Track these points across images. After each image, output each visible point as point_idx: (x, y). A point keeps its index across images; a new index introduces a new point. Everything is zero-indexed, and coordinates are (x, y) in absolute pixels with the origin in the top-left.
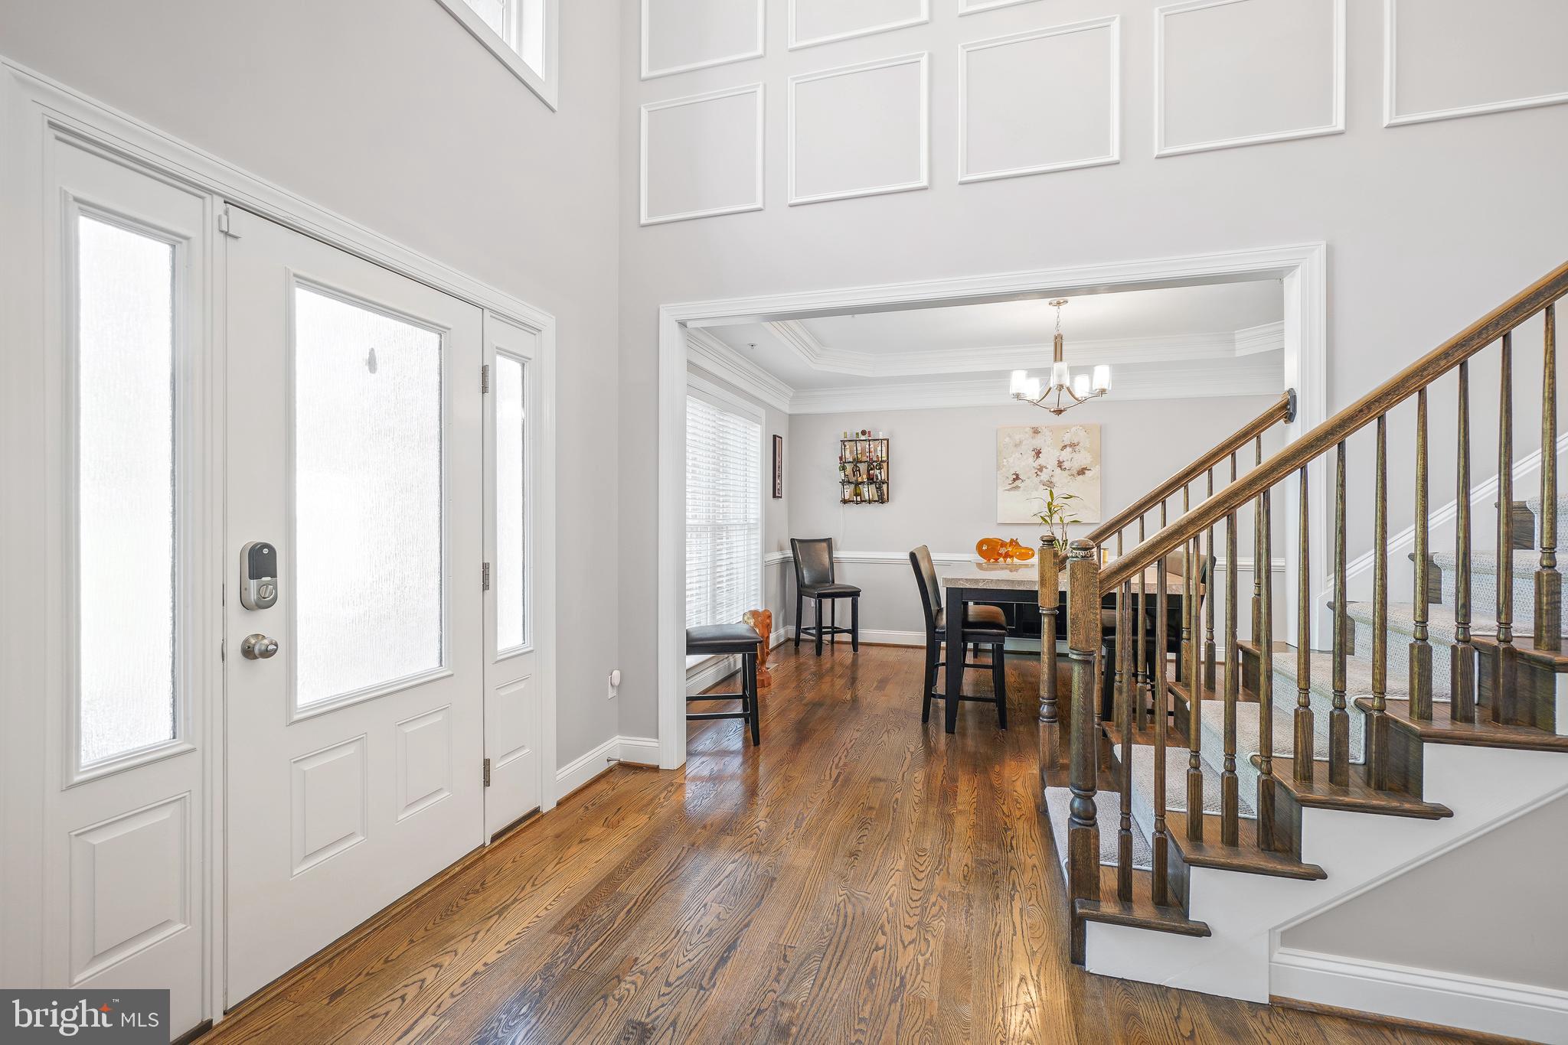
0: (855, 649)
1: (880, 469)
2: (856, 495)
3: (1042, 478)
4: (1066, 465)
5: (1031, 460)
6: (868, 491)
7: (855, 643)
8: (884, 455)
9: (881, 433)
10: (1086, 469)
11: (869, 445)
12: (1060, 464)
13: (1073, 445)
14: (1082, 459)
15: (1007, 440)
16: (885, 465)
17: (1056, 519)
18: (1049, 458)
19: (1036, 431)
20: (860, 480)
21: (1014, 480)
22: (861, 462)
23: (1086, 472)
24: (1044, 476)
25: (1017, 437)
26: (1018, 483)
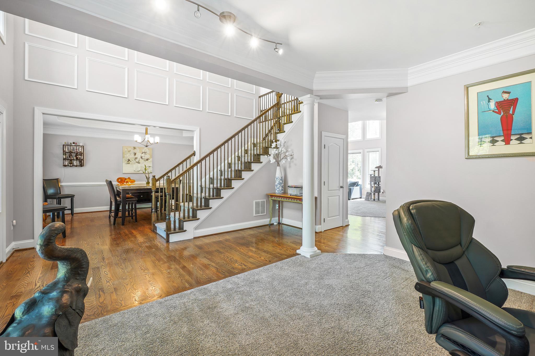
0: (72, 215)
1: (81, 155)
2: (71, 164)
3: (136, 161)
4: (143, 158)
5: (133, 156)
6: (75, 163)
7: (72, 214)
8: (82, 151)
9: (81, 144)
10: (148, 159)
11: (76, 147)
12: (141, 157)
13: (145, 153)
14: (147, 156)
15: (126, 150)
16: (82, 154)
17: (147, 172)
18: (138, 155)
19: (135, 148)
20: (72, 159)
21: (128, 161)
22: (73, 153)
23: (149, 160)
24: (137, 160)
25: (129, 149)
26: (129, 162)
